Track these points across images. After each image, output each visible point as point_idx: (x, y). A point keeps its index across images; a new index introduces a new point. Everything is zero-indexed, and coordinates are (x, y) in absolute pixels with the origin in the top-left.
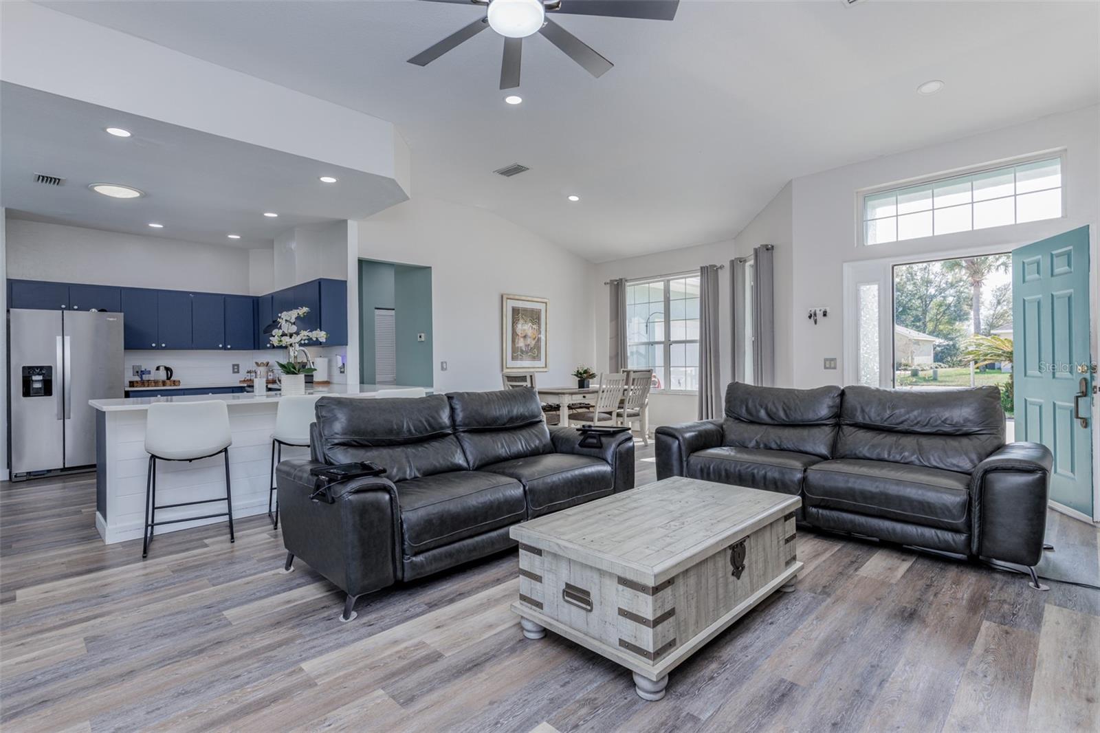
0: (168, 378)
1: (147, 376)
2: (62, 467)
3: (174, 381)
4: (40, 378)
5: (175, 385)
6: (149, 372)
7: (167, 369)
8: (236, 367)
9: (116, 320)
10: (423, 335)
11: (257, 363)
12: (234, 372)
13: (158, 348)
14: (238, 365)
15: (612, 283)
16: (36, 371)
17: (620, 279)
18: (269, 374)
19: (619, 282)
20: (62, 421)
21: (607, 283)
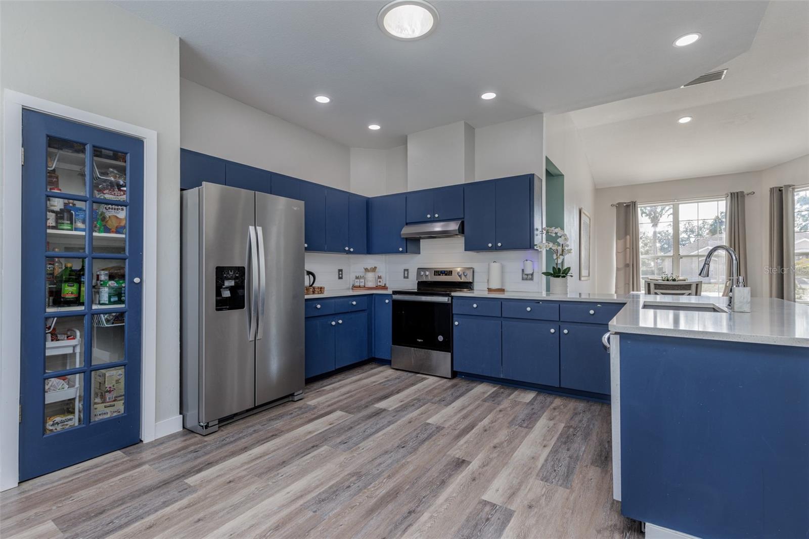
0: (311, 285)
5: (321, 292)
7: (309, 273)
8: (340, 273)
9: (298, 209)
11: (366, 269)
12: (340, 278)
14: (342, 271)
15: (619, 206)
16: (230, 273)
17: (632, 202)
18: (379, 280)
19: (631, 204)
20: (254, 342)
21: (614, 205)
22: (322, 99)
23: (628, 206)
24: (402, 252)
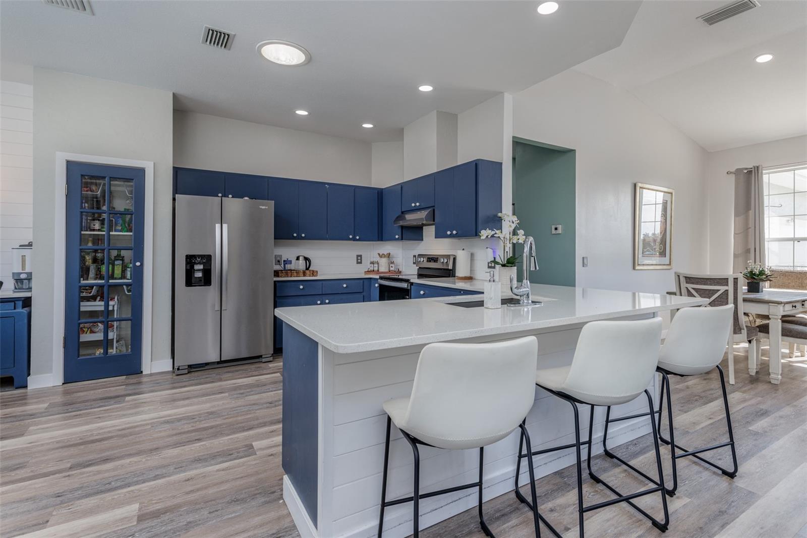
0: (307, 269)
1: (289, 265)
2: (219, 360)
3: (313, 271)
4: (201, 267)
5: (313, 275)
6: (290, 262)
7: (306, 259)
8: (359, 258)
9: (267, 207)
10: (560, 227)
11: (379, 254)
12: (358, 263)
13: (299, 238)
14: (361, 256)
15: (738, 172)
16: (198, 259)
17: (754, 167)
18: (391, 265)
19: (753, 169)
20: (220, 312)
21: (731, 173)
22: (302, 113)
23: (750, 172)
24: (398, 239)
